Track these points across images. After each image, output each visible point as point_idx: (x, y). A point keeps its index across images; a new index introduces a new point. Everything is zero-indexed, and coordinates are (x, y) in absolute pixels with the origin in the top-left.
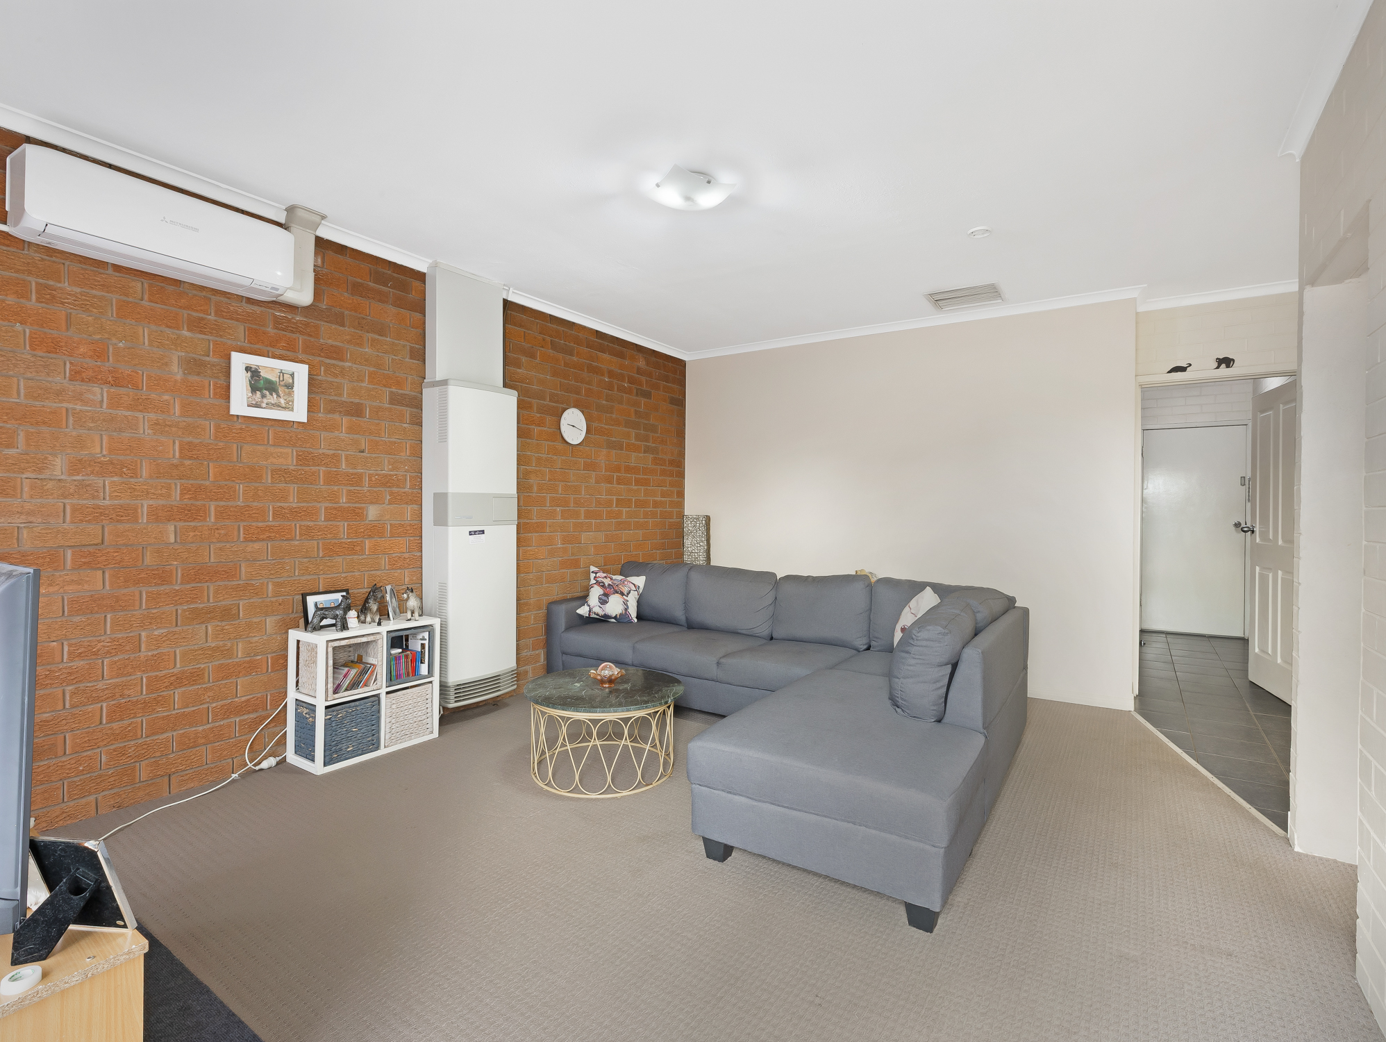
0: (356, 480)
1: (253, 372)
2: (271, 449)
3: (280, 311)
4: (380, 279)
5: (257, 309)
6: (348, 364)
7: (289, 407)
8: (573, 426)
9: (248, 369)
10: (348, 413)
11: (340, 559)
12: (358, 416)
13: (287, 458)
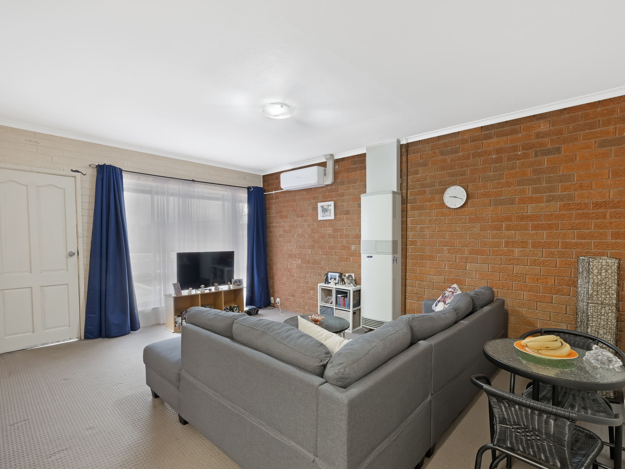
0: (348, 236)
1: (322, 207)
2: (327, 228)
3: (329, 187)
4: (355, 163)
5: (324, 189)
6: (346, 197)
7: (330, 216)
8: (455, 197)
9: (321, 207)
10: (345, 214)
11: (343, 263)
12: (348, 214)
13: (330, 231)
